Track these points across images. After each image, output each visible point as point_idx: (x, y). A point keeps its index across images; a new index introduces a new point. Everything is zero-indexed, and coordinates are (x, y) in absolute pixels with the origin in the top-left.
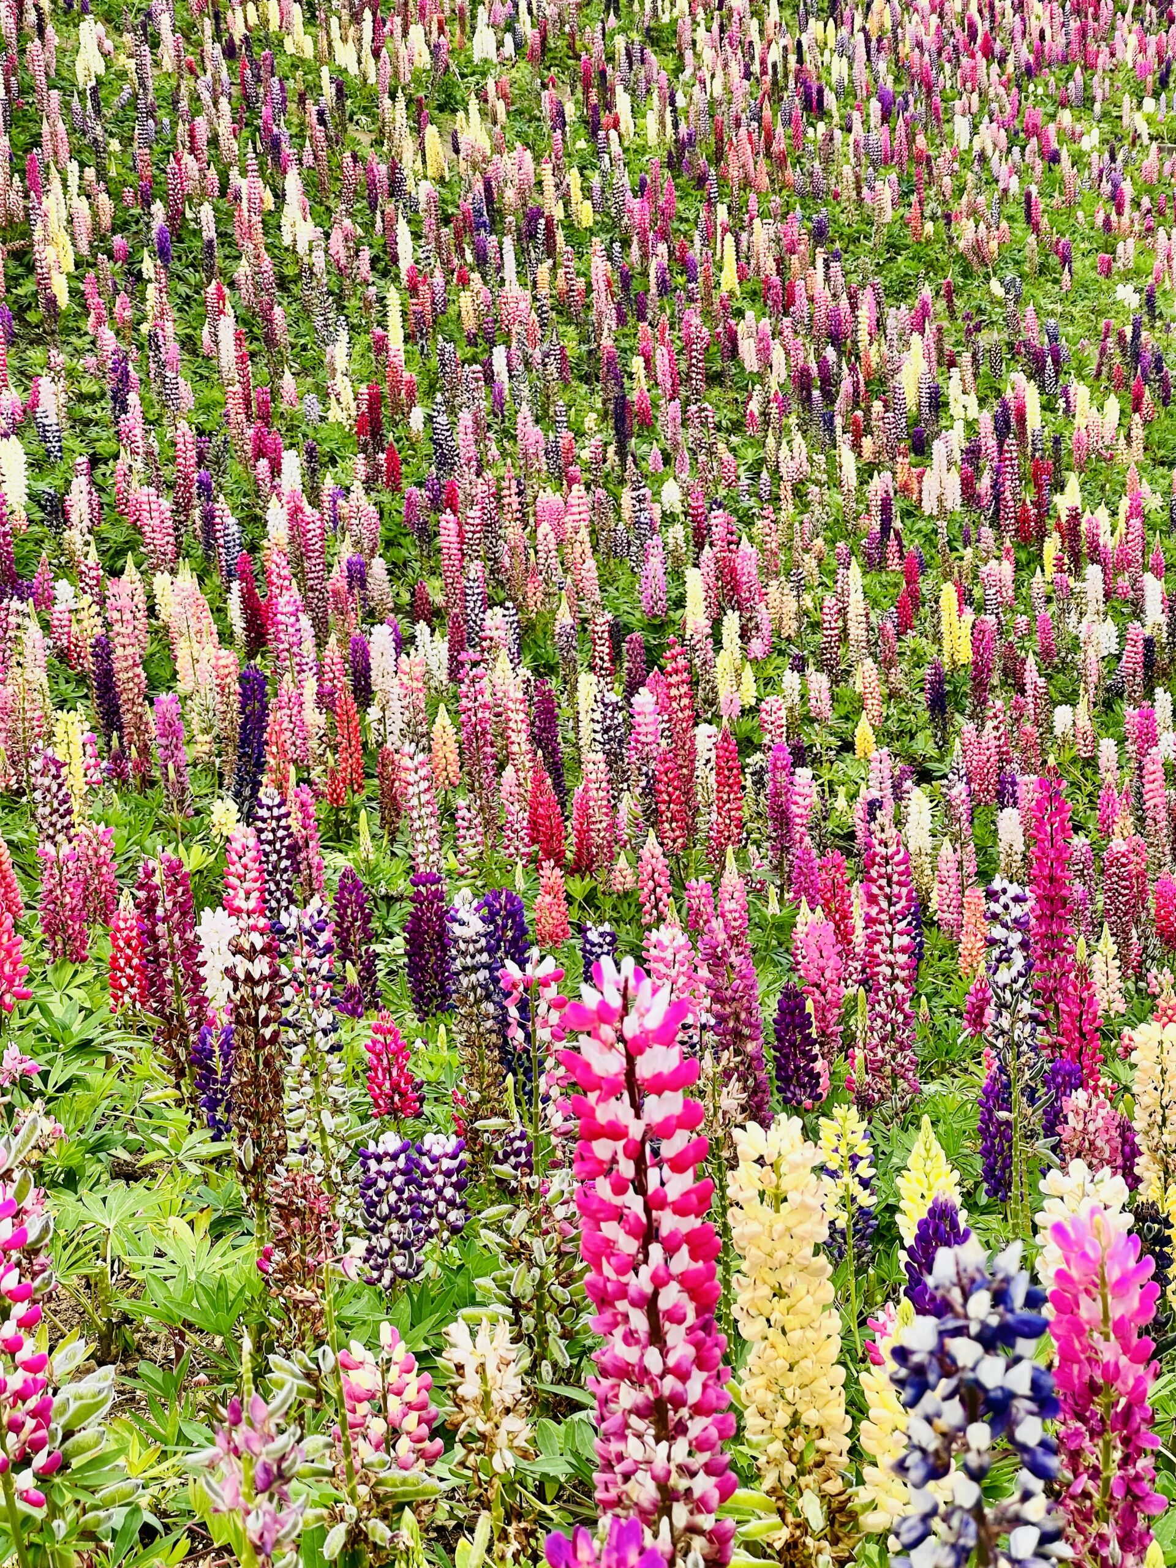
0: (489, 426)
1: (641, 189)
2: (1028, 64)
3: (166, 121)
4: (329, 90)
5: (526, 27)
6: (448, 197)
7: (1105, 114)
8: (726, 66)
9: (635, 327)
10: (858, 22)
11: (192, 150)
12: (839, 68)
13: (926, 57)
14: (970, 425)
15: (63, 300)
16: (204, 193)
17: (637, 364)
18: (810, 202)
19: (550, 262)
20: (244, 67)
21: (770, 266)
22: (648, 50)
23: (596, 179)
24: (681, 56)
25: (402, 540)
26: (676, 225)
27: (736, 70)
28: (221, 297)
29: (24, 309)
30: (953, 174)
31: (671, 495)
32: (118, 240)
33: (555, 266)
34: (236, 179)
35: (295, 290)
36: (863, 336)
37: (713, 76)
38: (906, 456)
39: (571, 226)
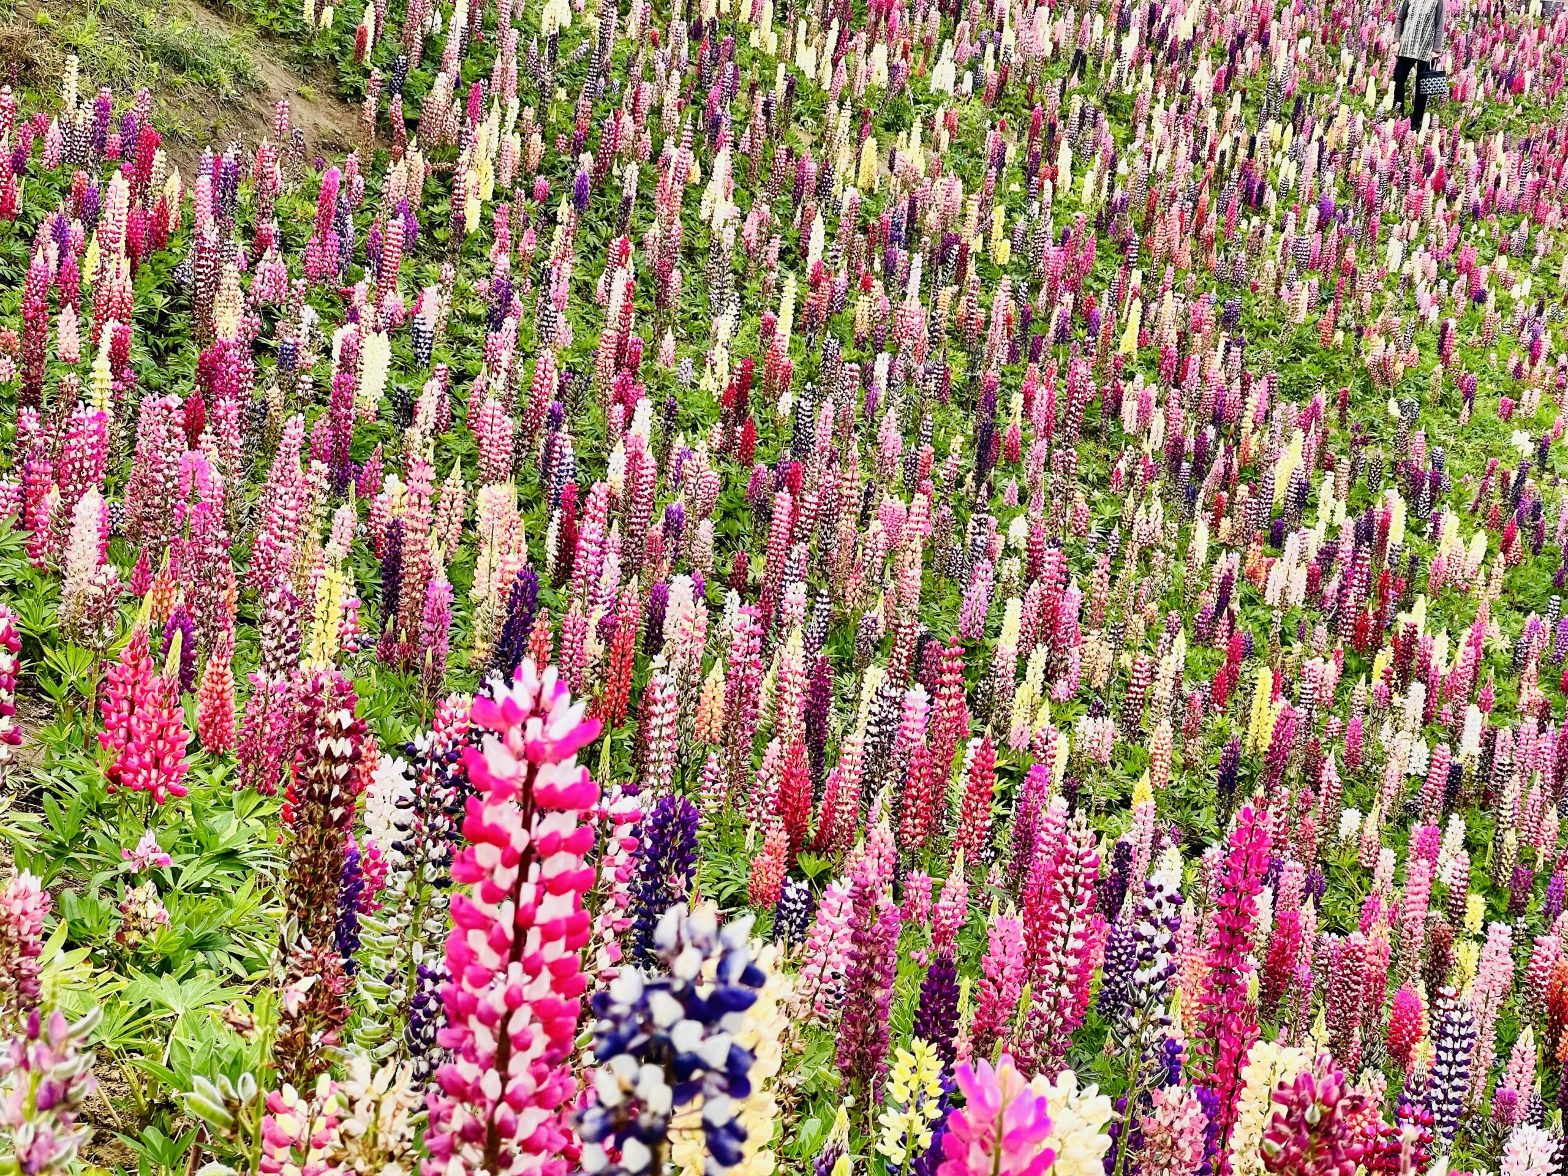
0: (857, 428)
1: (1064, 239)
2: (1476, 204)
3: (617, 82)
4: (781, 86)
5: (988, 68)
6: (873, 207)
7: (1543, 270)
8: (1175, 145)
9: (1025, 367)
10: (1318, 131)
11: (633, 112)
12: (1288, 169)
13: (1376, 178)
14: (1332, 529)
15: (473, 224)
16: (635, 156)
17: (1017, 400)
18: (1227, 289)
19: (956, 288)
20: (705, 48)
21: (1172, 337)
22: (1102, 115)
23: (1021, 221)
24: (1135, 127)
25: (740, 513)
26: (1089, 281)
27: (1182, 149)
28: (625, 251)
29: (433, 226)
30: (1376, 292)
31: (1019, 530)
32: (540, 180)
33: (960, 293)
34: (670, 149)
35: (700, 261)
36: (1247, 424)
37: (1160, 152)
38: (1260, 543)
39: (987, 260)
